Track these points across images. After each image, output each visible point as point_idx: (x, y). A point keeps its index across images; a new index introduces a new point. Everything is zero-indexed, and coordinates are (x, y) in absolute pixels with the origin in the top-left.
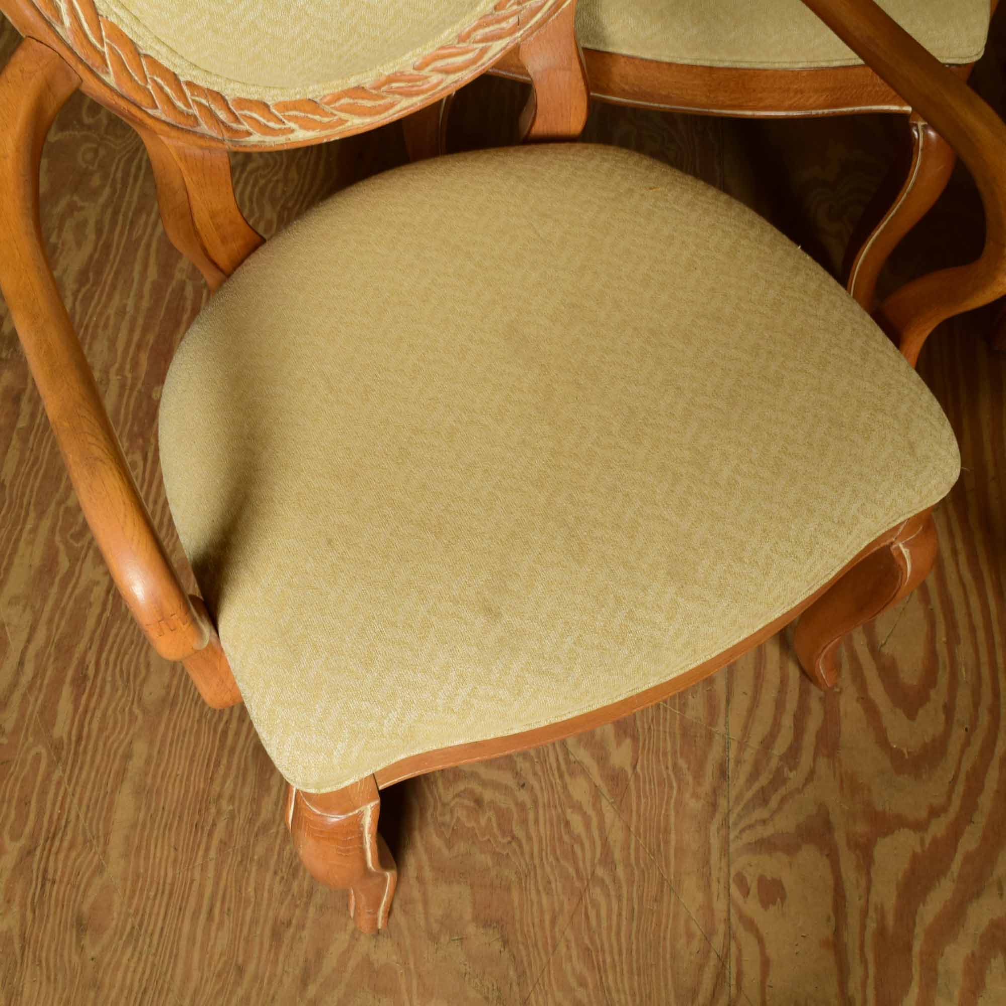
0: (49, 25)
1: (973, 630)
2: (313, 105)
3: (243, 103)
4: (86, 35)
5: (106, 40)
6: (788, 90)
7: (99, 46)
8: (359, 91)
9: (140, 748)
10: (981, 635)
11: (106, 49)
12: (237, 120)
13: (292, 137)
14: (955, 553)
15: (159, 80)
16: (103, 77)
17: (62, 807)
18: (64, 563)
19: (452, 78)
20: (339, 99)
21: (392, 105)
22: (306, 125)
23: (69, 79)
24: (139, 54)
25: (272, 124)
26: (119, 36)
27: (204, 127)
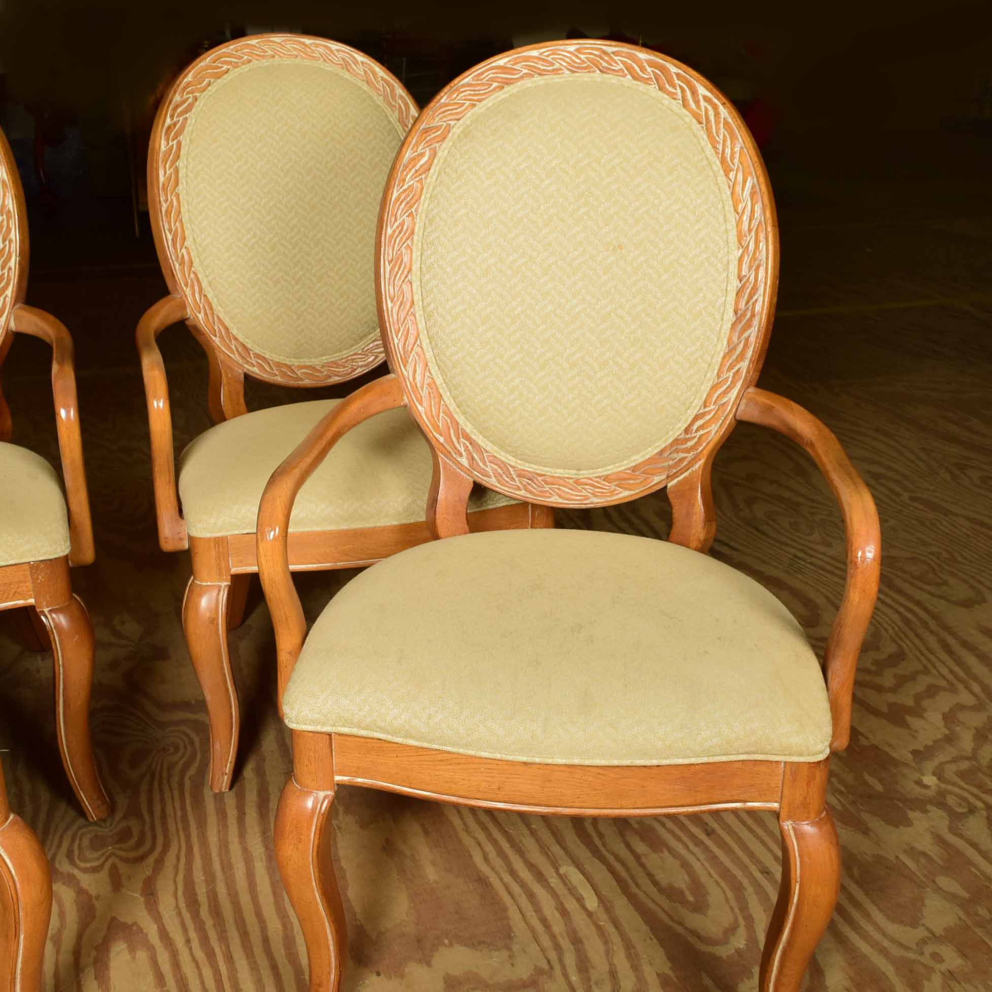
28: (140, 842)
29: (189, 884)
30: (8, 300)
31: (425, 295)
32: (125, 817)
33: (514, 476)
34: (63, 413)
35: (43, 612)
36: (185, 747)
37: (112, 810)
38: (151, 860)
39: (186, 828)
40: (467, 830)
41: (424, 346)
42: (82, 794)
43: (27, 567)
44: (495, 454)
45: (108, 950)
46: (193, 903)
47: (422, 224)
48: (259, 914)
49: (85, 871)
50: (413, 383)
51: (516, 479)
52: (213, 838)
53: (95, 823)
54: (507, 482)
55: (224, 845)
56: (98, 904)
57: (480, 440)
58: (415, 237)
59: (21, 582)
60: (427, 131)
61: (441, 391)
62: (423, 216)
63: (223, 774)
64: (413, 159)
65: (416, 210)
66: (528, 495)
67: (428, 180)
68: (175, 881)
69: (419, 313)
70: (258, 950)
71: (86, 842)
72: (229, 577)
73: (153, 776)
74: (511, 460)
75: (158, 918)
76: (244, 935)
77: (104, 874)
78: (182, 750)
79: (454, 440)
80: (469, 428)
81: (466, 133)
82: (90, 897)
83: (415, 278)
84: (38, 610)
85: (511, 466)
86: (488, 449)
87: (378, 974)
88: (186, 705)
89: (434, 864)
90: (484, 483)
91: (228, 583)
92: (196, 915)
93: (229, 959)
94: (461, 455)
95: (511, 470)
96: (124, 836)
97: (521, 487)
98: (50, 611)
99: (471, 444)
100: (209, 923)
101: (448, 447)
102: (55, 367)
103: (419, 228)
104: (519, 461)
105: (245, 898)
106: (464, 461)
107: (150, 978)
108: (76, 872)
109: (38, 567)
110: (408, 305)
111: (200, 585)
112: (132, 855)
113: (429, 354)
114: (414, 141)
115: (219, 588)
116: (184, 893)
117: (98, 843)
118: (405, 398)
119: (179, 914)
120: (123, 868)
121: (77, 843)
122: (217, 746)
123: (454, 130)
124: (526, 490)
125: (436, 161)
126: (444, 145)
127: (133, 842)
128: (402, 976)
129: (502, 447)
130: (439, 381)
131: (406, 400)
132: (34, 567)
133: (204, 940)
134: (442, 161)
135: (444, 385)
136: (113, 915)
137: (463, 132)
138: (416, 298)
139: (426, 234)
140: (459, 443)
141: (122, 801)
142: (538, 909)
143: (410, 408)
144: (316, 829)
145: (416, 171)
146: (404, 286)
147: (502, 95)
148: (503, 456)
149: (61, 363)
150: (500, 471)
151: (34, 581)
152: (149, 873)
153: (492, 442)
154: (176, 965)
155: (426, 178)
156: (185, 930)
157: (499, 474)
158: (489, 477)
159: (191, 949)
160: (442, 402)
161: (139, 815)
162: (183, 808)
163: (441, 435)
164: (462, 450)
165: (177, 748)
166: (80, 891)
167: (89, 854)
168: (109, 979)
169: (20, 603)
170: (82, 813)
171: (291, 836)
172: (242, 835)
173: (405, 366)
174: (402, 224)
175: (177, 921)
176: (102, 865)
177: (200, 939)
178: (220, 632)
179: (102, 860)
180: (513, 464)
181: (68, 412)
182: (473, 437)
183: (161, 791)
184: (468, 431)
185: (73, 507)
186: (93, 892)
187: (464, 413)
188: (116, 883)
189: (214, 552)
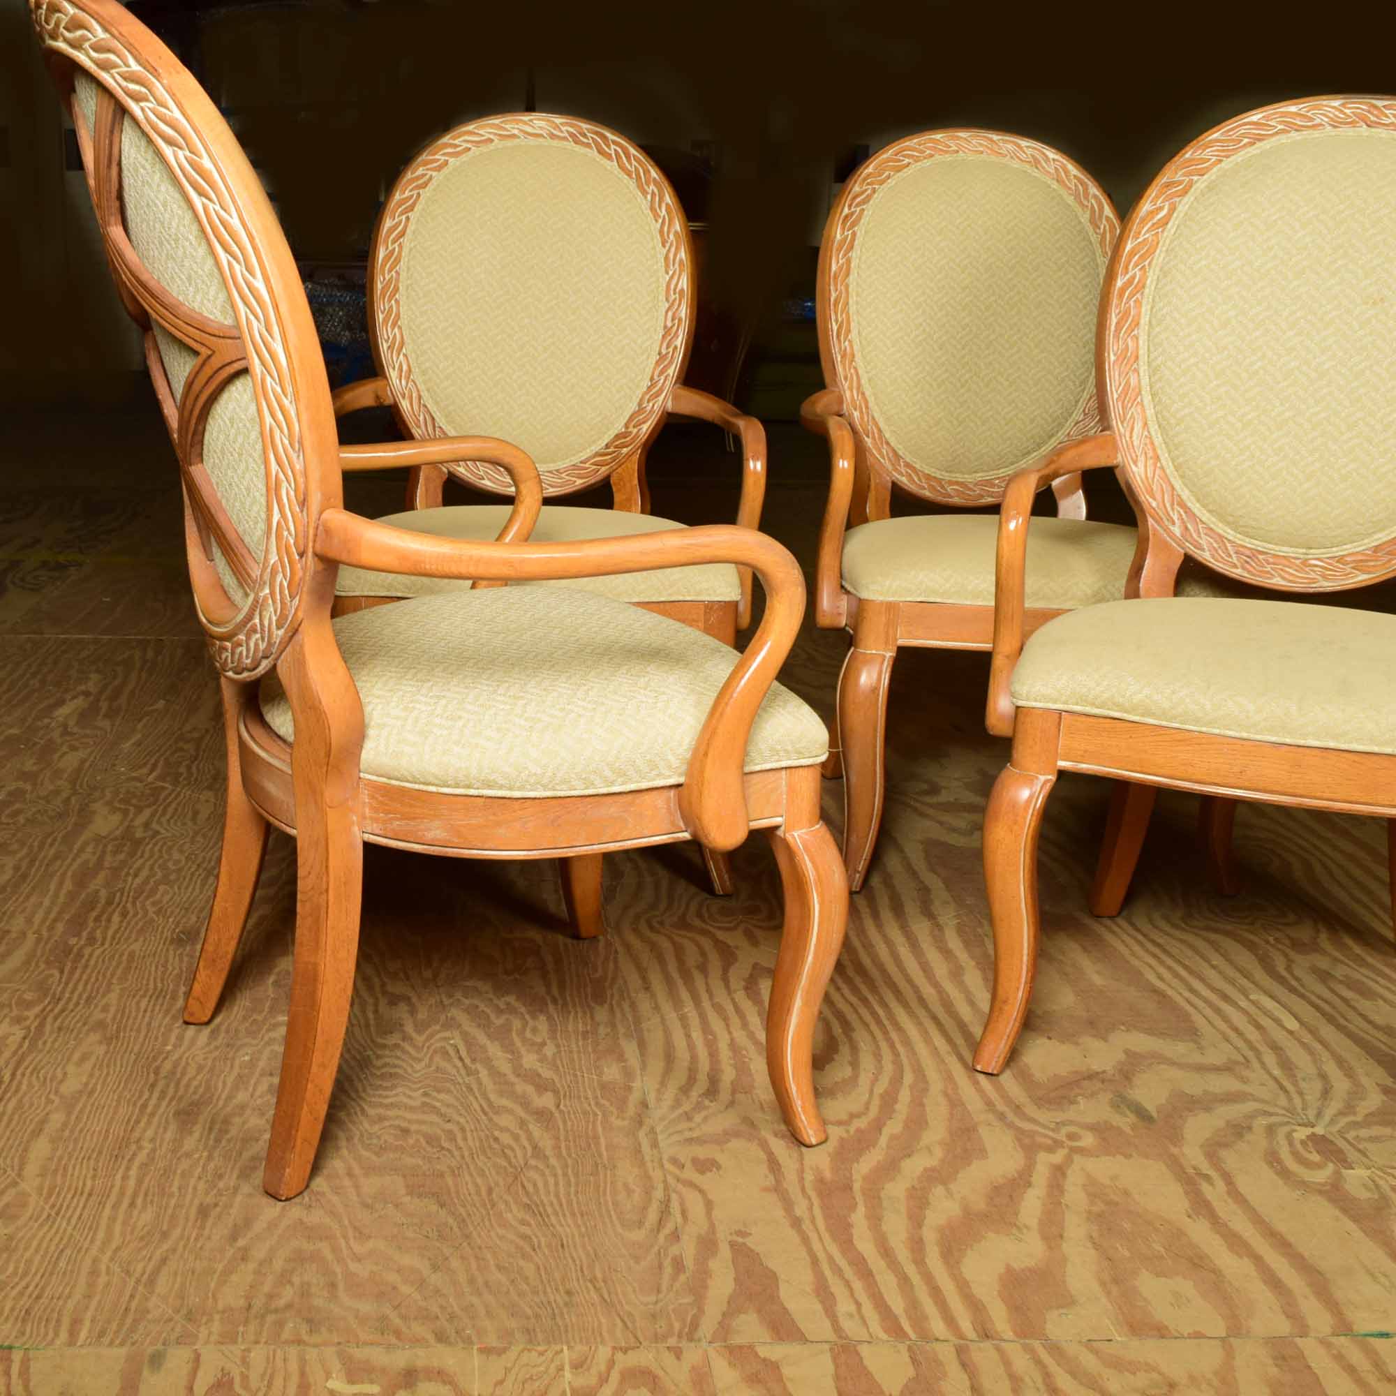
30: (668, 380)
31: (1152, 349)
32: (750, 899)
33: (1232, 553)
37: (737, 890)
40: (1133, 954)
41: (1146, 402)
43: (701, 605)
44: (1212, 526)
45: (757, 984)
47: (1155, 277)
48: (909, 981)
49: (718, 928)
50: (1129, 442)
51: (1234, 556)
53: (721, 897)
54: (1222, 558)
57: (1196, 508)
58: (1147, 291)
59: (694, 620)
60: (1168, 185)
61: (1159, 452)
62: (1158, 269)
64: (1152, 212)
65: (1150, 264)
66: (1246, 575)
67: (1165, 234)
69: (1143, 369)
71: (714, 909)
72: (894, 650)
74: (1230, 534)
76: (897, 992)
77: (739, 932)
79: (1168, 505)
80: (1185, 495)
81: (1210, 188)
82: (728, 946)
83: (1142, 332)
85: (1229, 540)
86: (1204, 519)
87: (1049, 1038)
89: (1098, 973)
90: (1196, 556)
91: (893, 656)
93: (886, 1007)
94: (1174, 523)
95: (1228, 545)
96: (752, 910)
97: (1238, 564)
99: (1186, 512)
100: (858, 980)
101: (1160, 513)
103: (1152, 282)
104: (1239, 536)
105: (892, 970)
106: (1177, 530)
108: (710, 928)
109: (711, 607)
110: (1132, 360)
111: (862, 653)
112: (765, 924)
113: (1150, 412)
114: (1153, 195)
115: (882, 659)
117: (726, 912)
118: (1119, 456)
120: (758, 932)
121: (705, 909)
123: (1198, 185)
124: (1244, 568)
125: (1175, 215)
126: (1186, 199)
127: (763, 916)
128: (1077, 1044)
129: (1222, 518)
130: (1158, 440)
131: (1120, 458)
132: (708, 607)
134: (1182, 215)
135: (1163, 445)
136: (756, 961)
137: (1207, 187)
138: (1141, 352)
139: (1159, 286)
140: (1173, 509)
141: (745, 887)
142: (1226, 1019)
143: (1124, 466)
145: (1154, 224)
146: (1129, 340)
147: (1252, 150)
148: (1221, 528)
150: (1215, 545)
151: (706, 620)
153: (1210, 511)
155: (1163, 232)
157: (1214, 548)
158: (1203, 550)
159: (842, 995)
160: (1159, 465)
163: (1155, 499)
164: (1175, 518)
166: (717, 941)
167: (719, 918)
173: (1122, 423)
174: (1133, 277)
176: (735, 927)
179: (734, 923)
180: (1231, 538)
182: (1189, 504)
184: (1184, 497)
186: (731, 943)
187: (1182, 477)
188: (753, 941)
189: (884, 619)
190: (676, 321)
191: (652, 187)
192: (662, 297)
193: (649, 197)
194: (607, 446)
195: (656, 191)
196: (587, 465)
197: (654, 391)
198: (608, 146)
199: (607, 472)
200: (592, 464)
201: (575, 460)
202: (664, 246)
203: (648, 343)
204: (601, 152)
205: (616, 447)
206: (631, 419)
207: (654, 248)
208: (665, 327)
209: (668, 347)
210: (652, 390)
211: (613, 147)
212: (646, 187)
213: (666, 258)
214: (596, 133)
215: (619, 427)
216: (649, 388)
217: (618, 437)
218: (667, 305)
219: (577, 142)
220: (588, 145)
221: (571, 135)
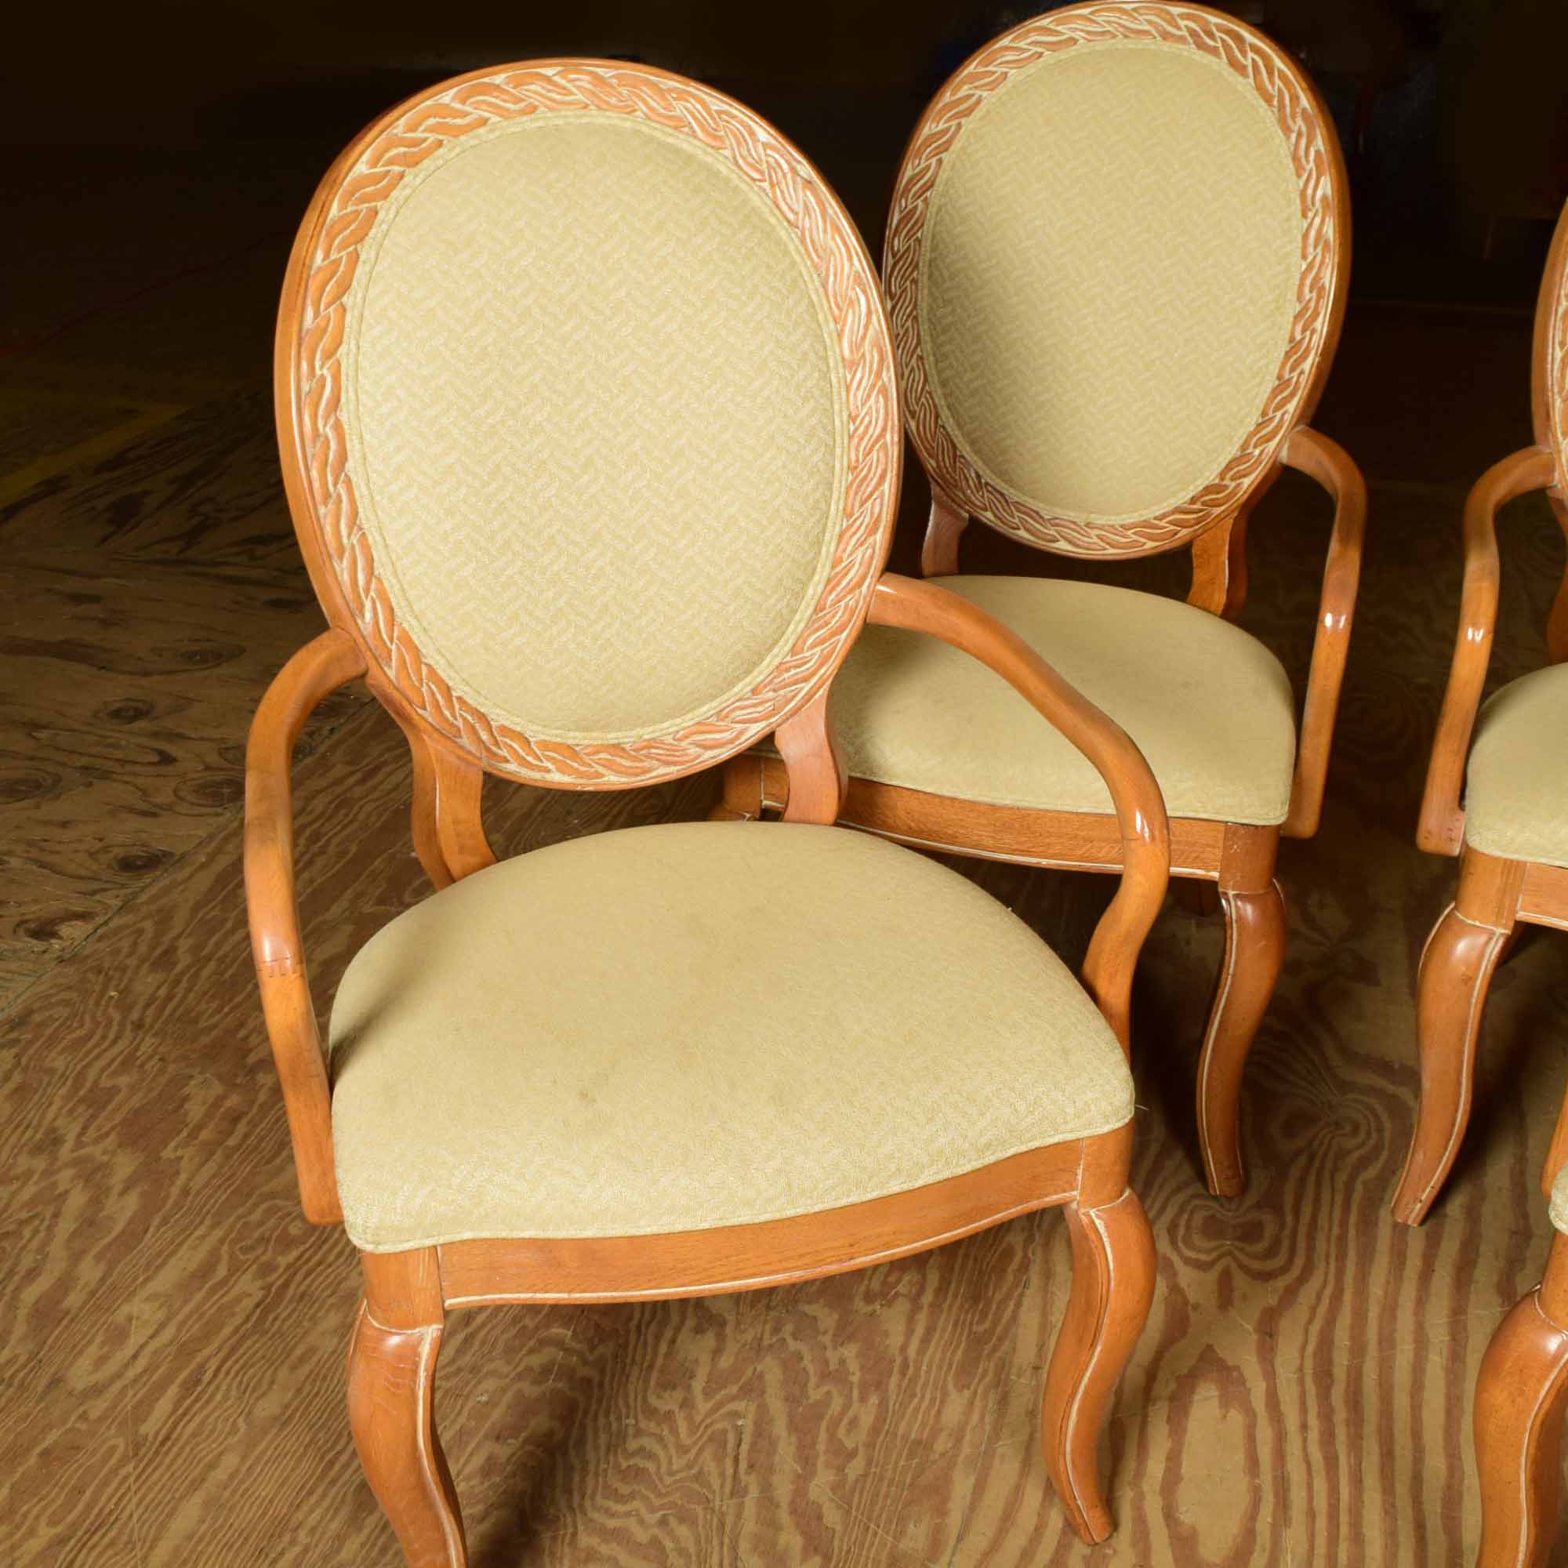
0: (353, 616)
1: (1311, 1514)
2: (571, 751)
3: (504, 730)
4: (379, 631)
5: (396, 641)
6: (1076, 837)
7: (388, 643)
8: (617, 748)
9: (230, 1461)
10: (1321, 1523)
11: (394, 647)
12: (497, 743)
13: (549, 777)
14: (1304, 1427)
15: (433, 687)
16: (386, 669)
17: (117, 1504)
18: (222, 1271)
19: (709, 753)
20: (598, 752)
21: (650, 770)
22: (563, 769)
23: (357, 662)
24: (421, 662)
25: (529, 759)
26: (407, 640)
27: (466, 741)
28: (1271, 1252)
29: (1326, 1343)
30: (1287, 417)
32: (1258, 1206)
34: (1328, 620)
35: (1226, 894)
36: (1369, 1133)
37: (1244, 1187)
38: (1281, 1283)
39: (1342, 1257)
42: (1209, 1151)
43: (1222, 827)
45: (1192, 1390)
46: (1324, 1376)
48: (1416, 1434)
49: (1187, 1261)
52: (1376, 1289)
53: (1215, 1198)
55: (1390, 1310)
56: (1193, 1315)
59: (1208, 845)
63: (1417, 1200)
68: (1306, 1331)
70: (1402, 1488)
71: (1198, 1219)
72: (1512, 924)
73: (1312, 1157)
75: (1270, 1375)
76: (1388, 1454)
77: (1212, 1276)
78: (1362, 1135)
82: (1186, 1302)
84: (1220, 890)
88: (1384, 1067)
91: (1508, 932)
92: (1325, 1393)
93: (1357, 1481)
96: (1250, 1233)
98: (1237, 896)
100: (1341, 1415)
102: (1334, 546)
105: (1401, 1401)
107: (1240, 1457)
108: (1175, 1259)
109: (1235, 833)
111: (1462, 921)
112: (1257, 1265)
115: (1492, 934)
116: (1315, 1354)
117: (1213, 1228)
119: (1301, 1381)
120: (1240, 1280)
121: (1186, 1216)
122: (1420, 1157)
127: (1260, 1247)
132: (1232, 830)
133: (1328, 1438)
136: (1210, 1342)
141: (1260, 1180)
144: (1551, 1387)
149: (1344, 541)
151: (1226, 848)
152: (1272, 1301)
154: (1280, 1455)
156: (1304, 1409)
159: (1305, 1440)
161: (1278, 1211)
162: (1344, 1224)
165: (1355, 1130)
166: (1175, 1289)
167: (1197, 1239)
168: (1185, 1430)
169: (1199, 873)
170: (1201, 1175)
171: (1508, 1380)
172: (1421, 1303)
175: (1295, 1390)
176: (1212, 1264)
177: (1322, 1434)
178: (1474, 1001)
179: (1214, 1255)
181: (1336, 622)
183: (1318, 1184)
185: (1306, 753)
186: (1192, 1296)
188: (1225, 1296)
189: (1498, 881)
190: (1308, 333)
191: (1300, 121)
192: (1292, 295)
193: (1294, 136)
194: (1193, 500)
195: (1304, 129)
196: (1163, 523)
197: (1264, 432)
198: (1244, 54)
199: (1188, 538)
200: (1170, 523)
201: (1148, 514)
202: (1304, 216)
203: (1263, 362)
204: (1233, 63)
205: (1204, 504)
206: (1228, 467)
207: (1288, 219)
208: (1292, 339)
209: (1292, 370)
210: (1261, 432)
211: (1250, 55)
212: (1290, 121)
213: (1305, 236)
214: (1229, 32)
215: (1210, 476)
216: (1260, 426)
217: (1208, 490)
218: (1298, 308)
219: (1201, 45)
220: (1214, 51)
221: (1193, 33)
